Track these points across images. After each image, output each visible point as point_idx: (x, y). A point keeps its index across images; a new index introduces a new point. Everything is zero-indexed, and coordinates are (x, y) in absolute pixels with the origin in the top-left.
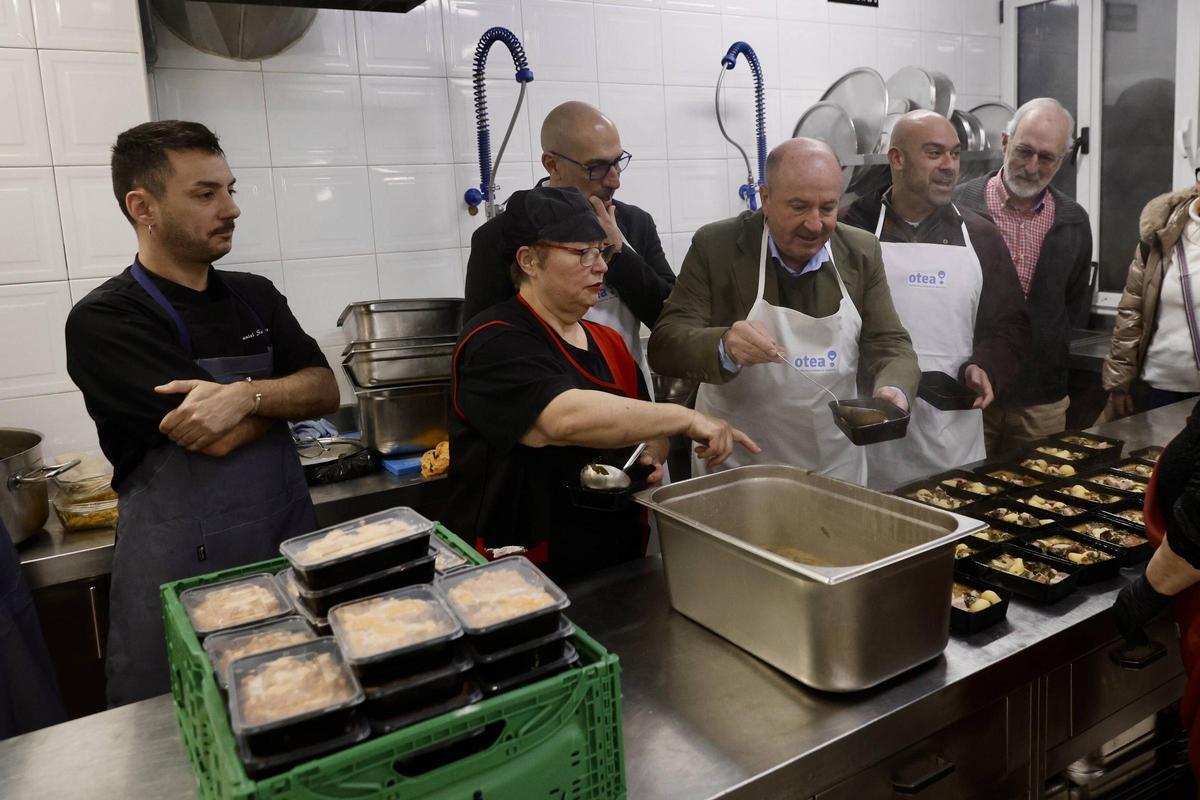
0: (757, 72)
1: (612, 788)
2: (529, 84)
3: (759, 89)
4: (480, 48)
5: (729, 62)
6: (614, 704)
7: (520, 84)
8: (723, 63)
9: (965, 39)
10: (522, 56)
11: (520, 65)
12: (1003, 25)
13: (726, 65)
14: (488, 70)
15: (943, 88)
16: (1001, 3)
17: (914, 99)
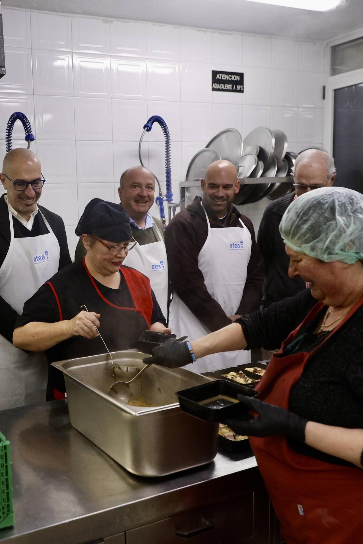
0: (166, 132)
1: (6, 510)
2: (31, 142)
3: (167, 142)
4: (9, 123)
5: (148, 127)
6: (7, 466)
7: (27, 142)
8: (144, 127)
9: (300, 109)
10: (29, 127)
11: (28, 132)
12: (324, 101)
13: (146, 129)
14: (13, 135)
15: (280, 139)
16: (324, 87)
17: (263, 146)
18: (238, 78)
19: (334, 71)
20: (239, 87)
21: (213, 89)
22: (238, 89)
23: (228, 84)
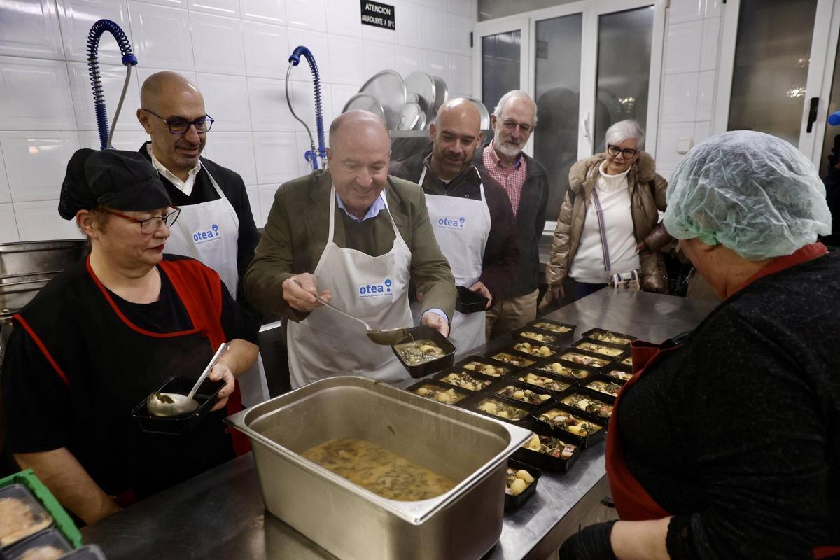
0: (315, 70)
3: (316, 82)
4: (91, 36)
5: (294, 60)
8: (290, 60)
10: (127, 44)
12: (473, 49)
13: (292, 62)
15: (440, 87)
16: (472, 34)
17: (422, 94)
18: (388, 12)
19: (481, 18)
20: (390, 23)
21: (363, 22)
22: (389, 25)
23: (379, 17)
